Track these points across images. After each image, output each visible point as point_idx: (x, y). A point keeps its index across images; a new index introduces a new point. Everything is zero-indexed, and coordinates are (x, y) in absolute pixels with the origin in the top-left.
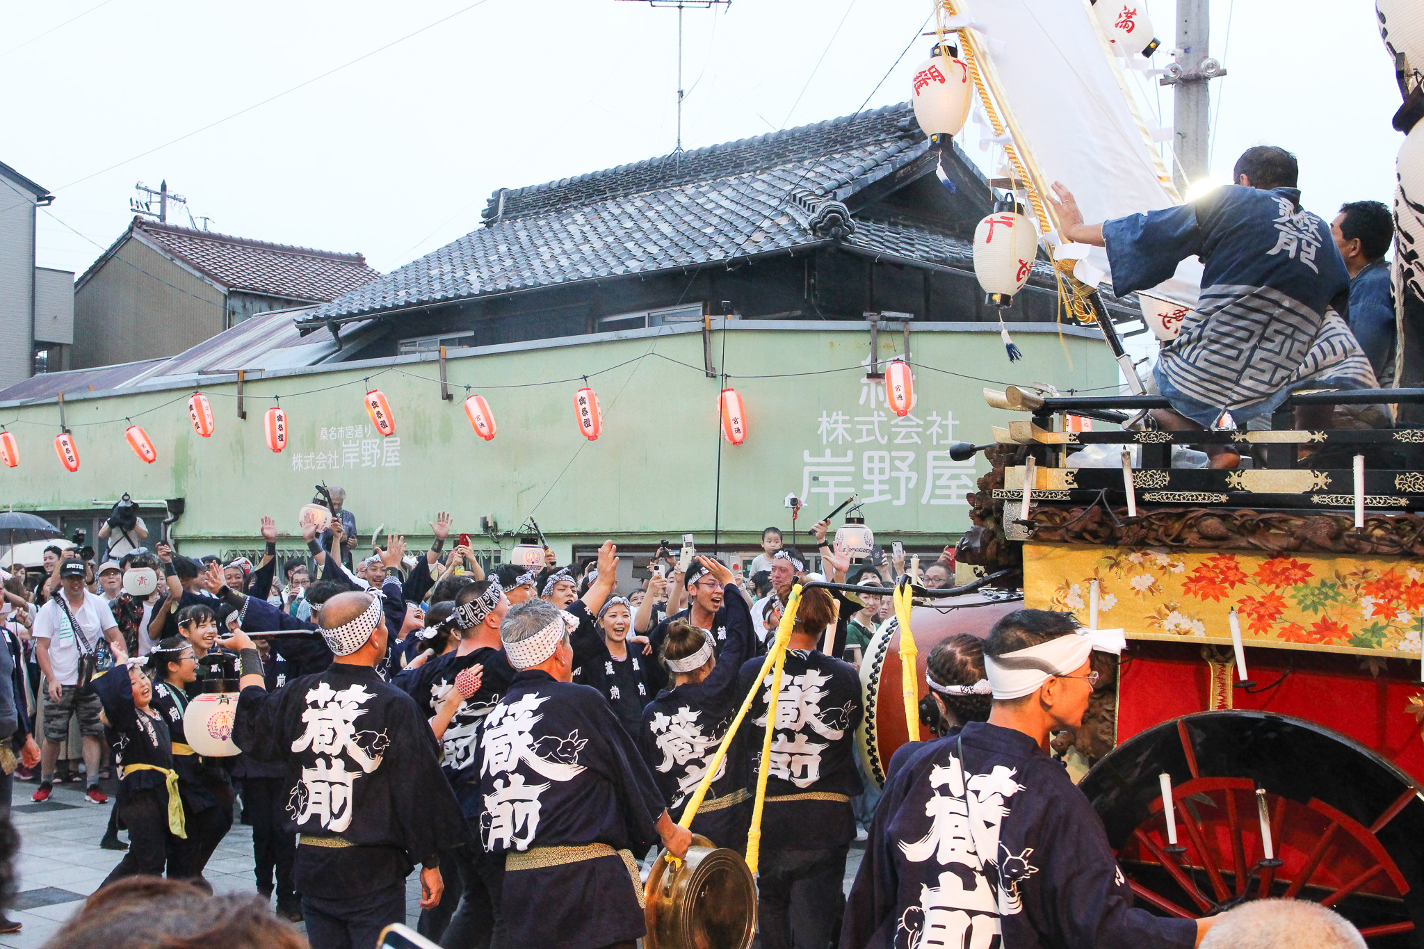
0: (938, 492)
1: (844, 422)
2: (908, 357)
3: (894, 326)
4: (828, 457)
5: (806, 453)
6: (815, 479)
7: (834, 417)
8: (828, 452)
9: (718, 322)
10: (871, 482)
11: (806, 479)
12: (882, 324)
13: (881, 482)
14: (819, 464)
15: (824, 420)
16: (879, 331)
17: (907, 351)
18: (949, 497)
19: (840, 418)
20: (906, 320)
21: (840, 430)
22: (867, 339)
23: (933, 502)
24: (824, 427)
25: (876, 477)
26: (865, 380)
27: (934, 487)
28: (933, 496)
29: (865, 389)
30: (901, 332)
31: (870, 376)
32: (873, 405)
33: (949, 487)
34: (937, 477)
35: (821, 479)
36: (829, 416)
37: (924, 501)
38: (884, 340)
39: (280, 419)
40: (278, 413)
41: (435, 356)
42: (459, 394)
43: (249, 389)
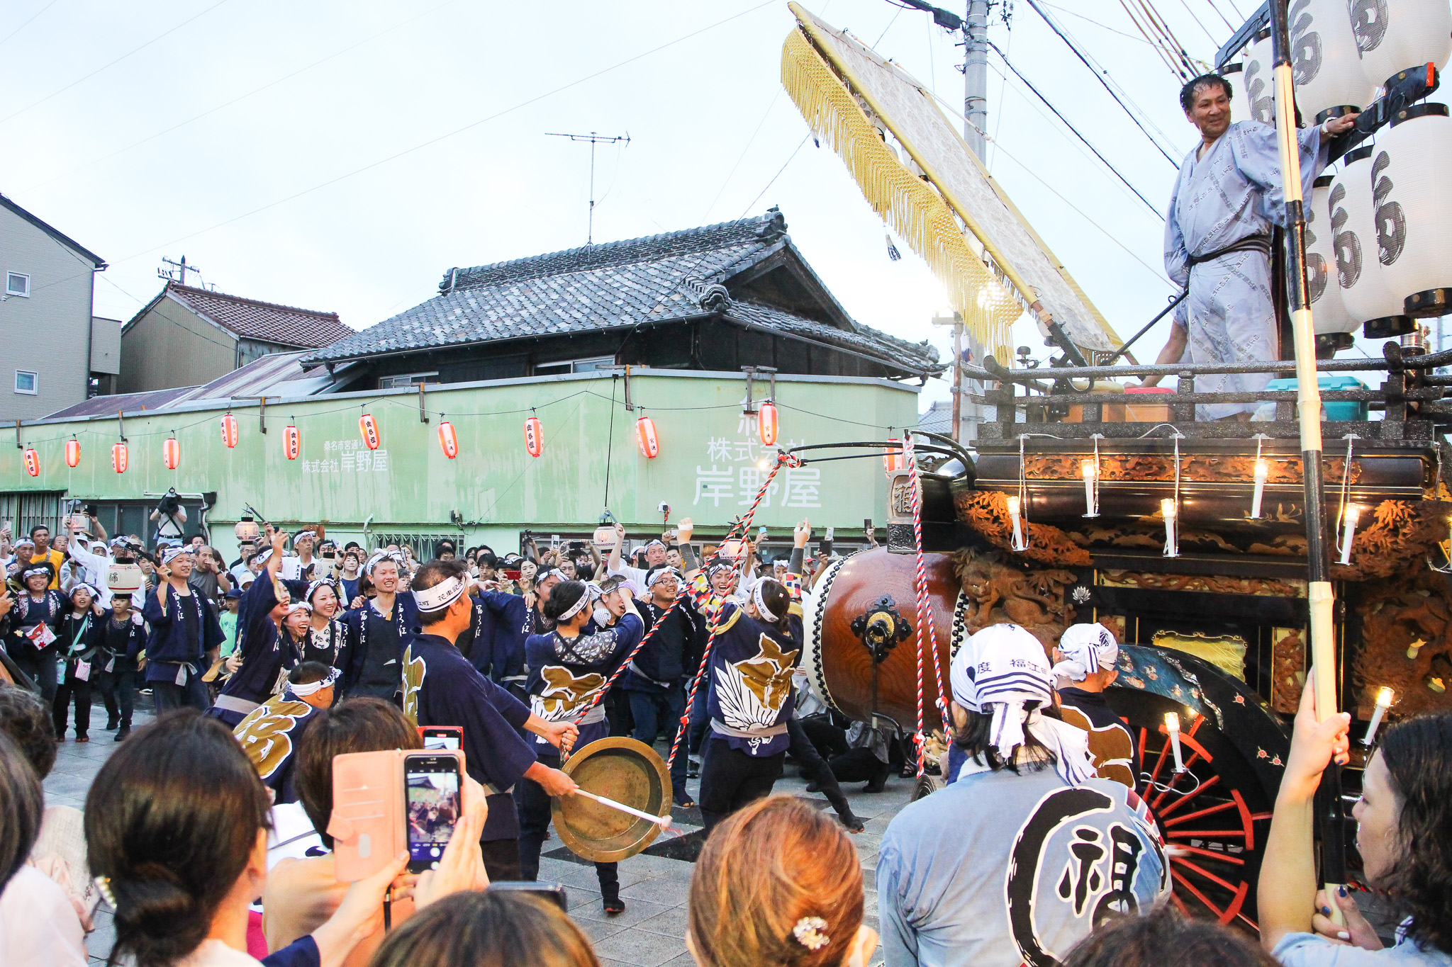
0: (793, 498)
1: (726, 445)
2: (773, 399)
3: (766, 376)
4: (714, 471)
5: (699, 467)
6: (705, 487)
7: (719, 442)
8: (715, 467)
9: (636, 370)
10: (745, 490)
11: (698, 487)
12: (755, 375)
13: (752, 490)
14: (707, 476)
15: (712, 443)
16: (753, 380)
17: (773, 395)
18: (801, 501)
19: (724, 442)
20: (772, 373)
21: (724, 451)
22: (744, 385)
23: (789, 505)
24: (712, 449)
25: (749, 486)
26: (742, 415)
27: (791, 494)
28: (790, 500)
29: (742, 421)
30: (769, 381)
31: (746, 412)
32: (747, 434)
33: (801, 494)
34: (793, 487)
35: (709, 487)
36: (716, 440)
37: (783, 504)
38: (756, 386)
39: (294, 435)
40: (293, 430)
41: (416, 389)
42: (434, 419)
43: (269, 411)
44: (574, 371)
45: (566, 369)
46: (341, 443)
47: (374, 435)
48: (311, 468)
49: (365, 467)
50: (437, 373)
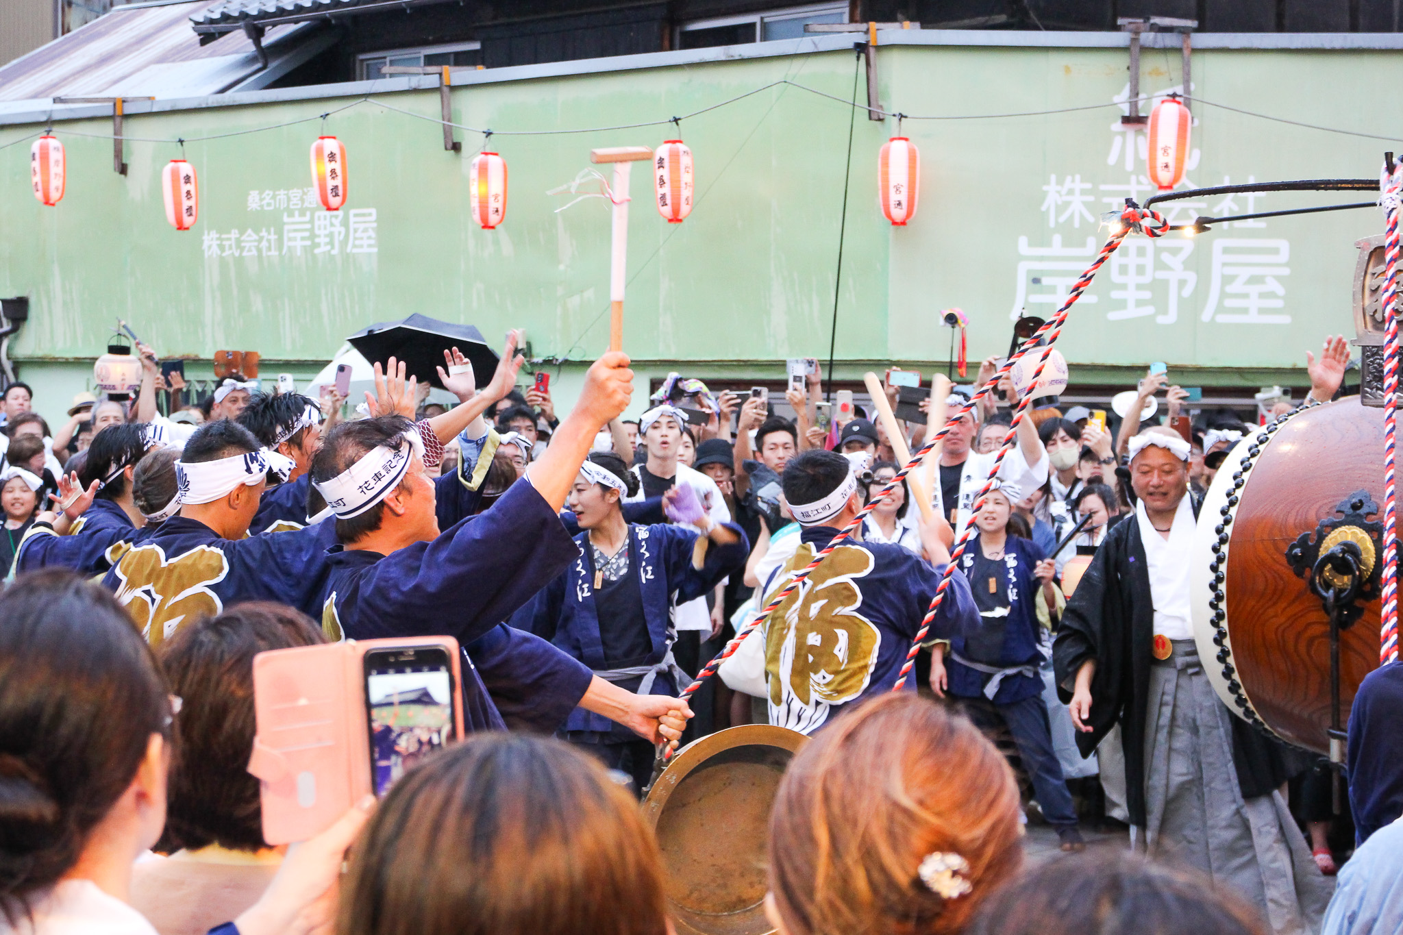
0: (1228, 303)
1: (1084, 192)
2: (1187, 90)
3: (1170, 40)
4: (1057, 246)
5: (1023, 241)
6: (1036, 281)
7: (1068, 183)
8: (1057, 239)
9: (890, 32)
10: (1123, 287)
11: (1022, 282)
12: (1148, 38)
13: (1139, 287)
14: (1042, 259)
15: (1051, 188)
16: (1145, 50)
17: (1187, 81)
18: (1245, 311)
19: (1078, 185)
20: (1184, 31)
21: (1077, 206)
22: (1122, 61)
23: (1221, 319)
24: (1050, 203)
25: (1132, 279)
26: (1118, 126)
27: (1223, 295)
28: (1220, 309)
29: (1118, 140)
30: (1178, 50)
31: (1126, 120)
32: (1129, 165)
33: (1245, 296)
34: (1227, 280)
35: (1046, 281)
36: (1060, 182)
37: (1206, 316)
38: (1149, 64)
39: (187, 179)
40: (185, 169)
41: (433, 81)
42: (472, 141)
43: (136, 132)
44: (765, 38)
45: (743, 35)
46: (282, 194)
47: (338, 182)
48: (222, 248)
49: (331, 243)
50: (476, 46)
